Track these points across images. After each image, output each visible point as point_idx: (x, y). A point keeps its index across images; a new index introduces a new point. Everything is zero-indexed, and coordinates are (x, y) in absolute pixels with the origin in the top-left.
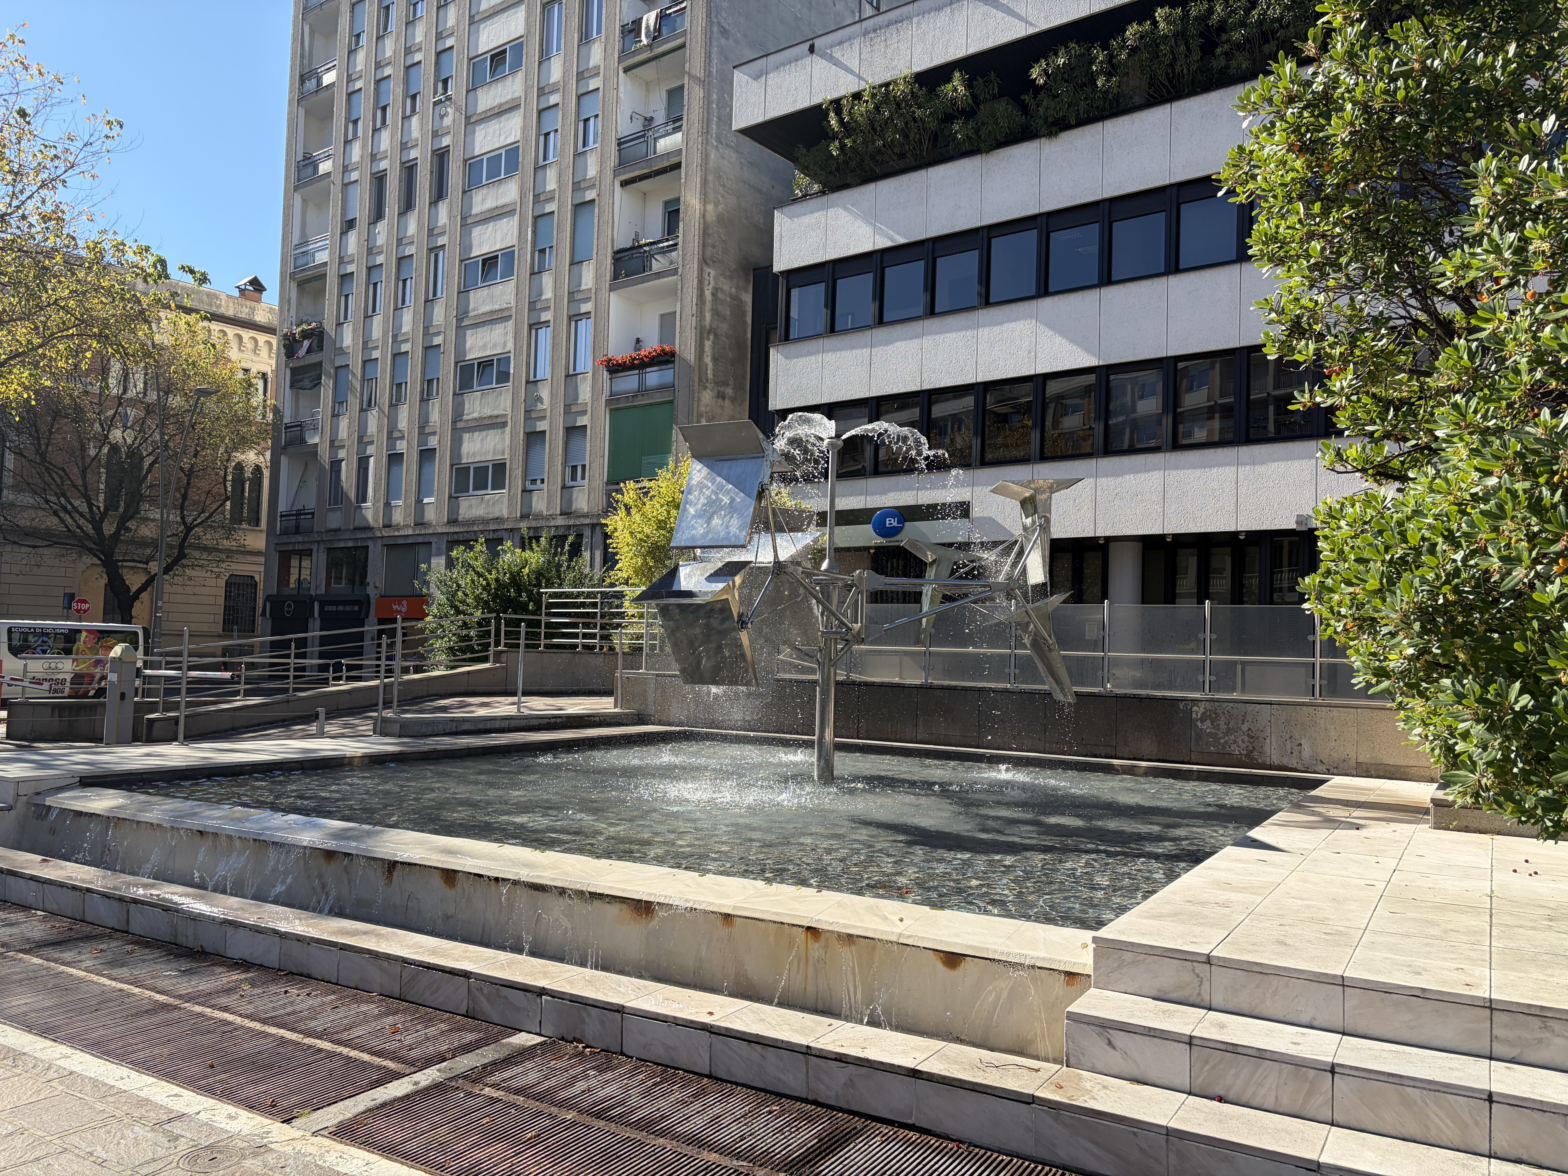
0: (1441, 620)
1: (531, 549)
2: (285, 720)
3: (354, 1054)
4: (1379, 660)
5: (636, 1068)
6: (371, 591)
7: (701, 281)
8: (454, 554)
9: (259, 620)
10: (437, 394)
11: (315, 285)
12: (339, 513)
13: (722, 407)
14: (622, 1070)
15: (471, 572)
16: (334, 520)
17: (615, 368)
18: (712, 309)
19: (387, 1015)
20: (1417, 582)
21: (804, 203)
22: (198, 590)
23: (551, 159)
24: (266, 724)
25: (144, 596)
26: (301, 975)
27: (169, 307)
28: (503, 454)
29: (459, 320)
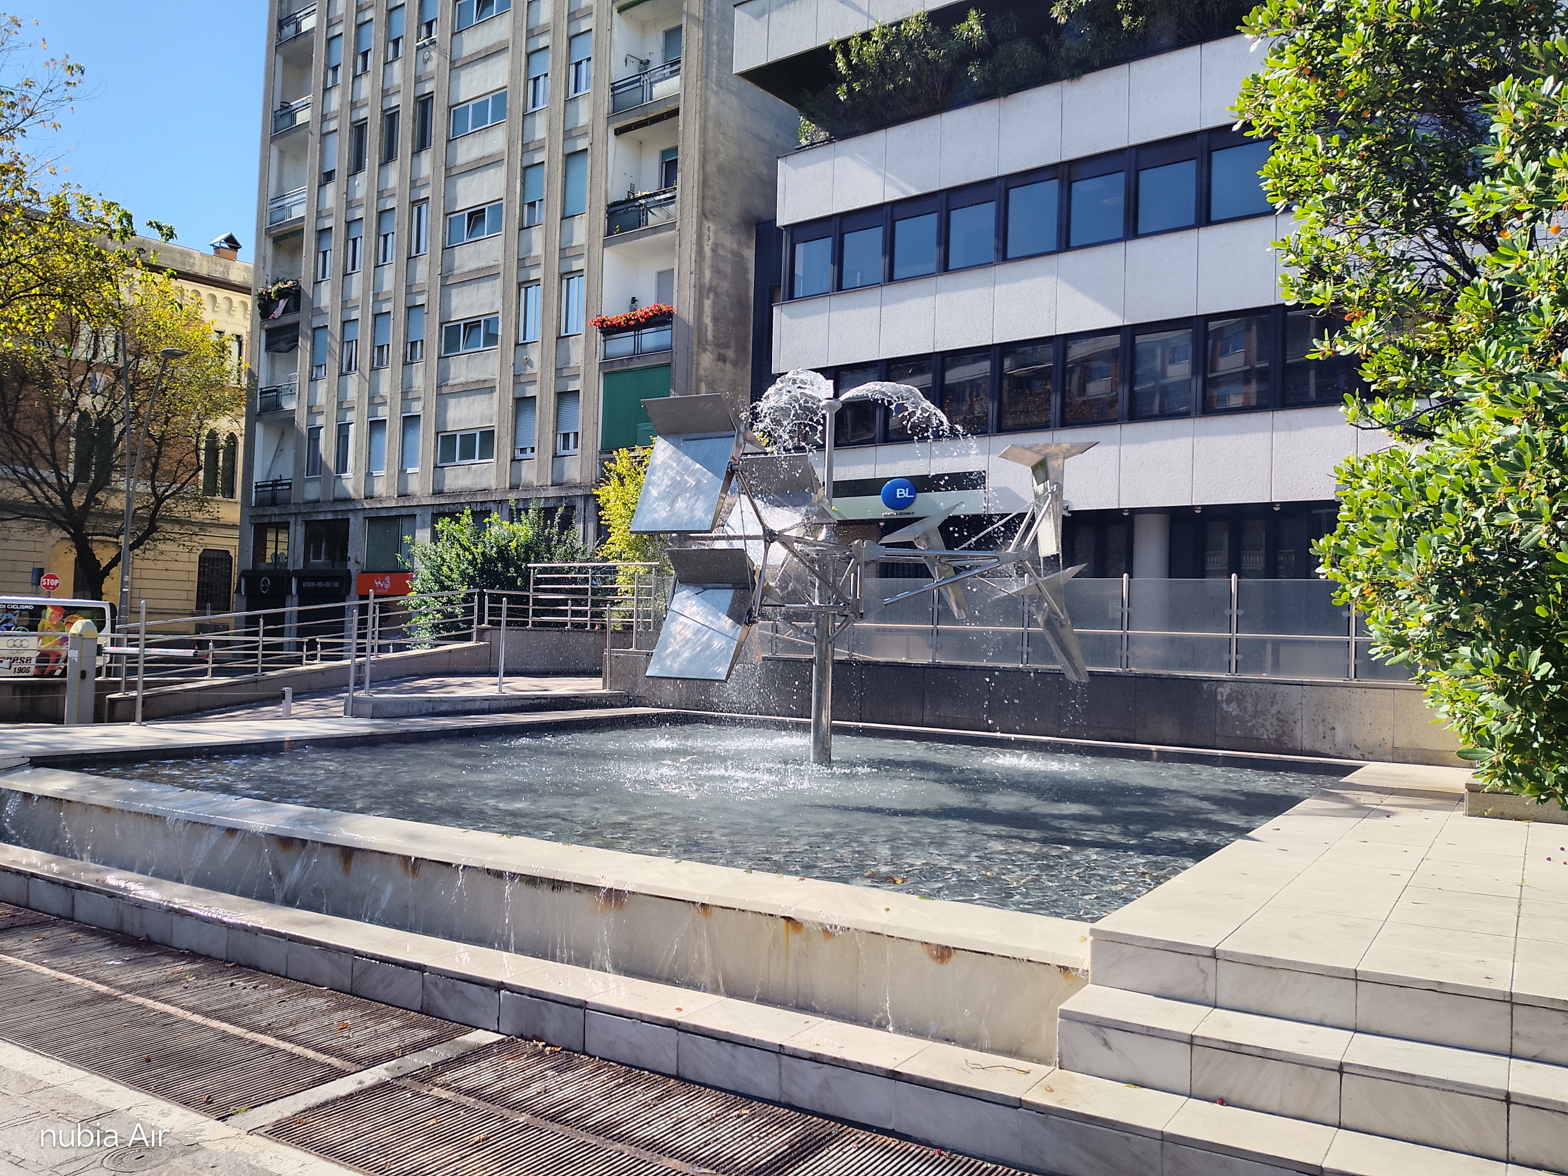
0: (1460, 583)
1: (520, 521)
2: (253, 701)
3: (298, 1050)
4: (1399, 629)
5: (599, 1068)
6: (351, 566)
7: (700, 236)
8: (439, 526)
9: (234, 597)
10: (422, 357)
11: (291, 241)
12: (317, 484)
13: (723, 371)
14: (583, 1071)
15: (457, 545)
16: (312, 491)
17: (609, 330)
18: (712, 266)
19: (336, 1009)
20: (1435, 542)
21: (810, 152)
22: (170, 565)
23: (540, 105)
24: (233, 704)
25: (115, 571)
26: (249, 967)
27: (134, 264)
28: (491, 421)
29: (444, 278)
